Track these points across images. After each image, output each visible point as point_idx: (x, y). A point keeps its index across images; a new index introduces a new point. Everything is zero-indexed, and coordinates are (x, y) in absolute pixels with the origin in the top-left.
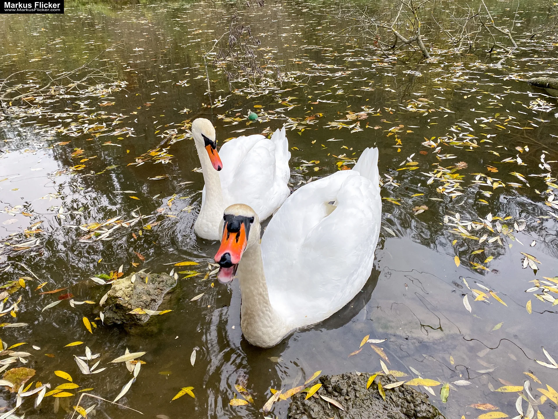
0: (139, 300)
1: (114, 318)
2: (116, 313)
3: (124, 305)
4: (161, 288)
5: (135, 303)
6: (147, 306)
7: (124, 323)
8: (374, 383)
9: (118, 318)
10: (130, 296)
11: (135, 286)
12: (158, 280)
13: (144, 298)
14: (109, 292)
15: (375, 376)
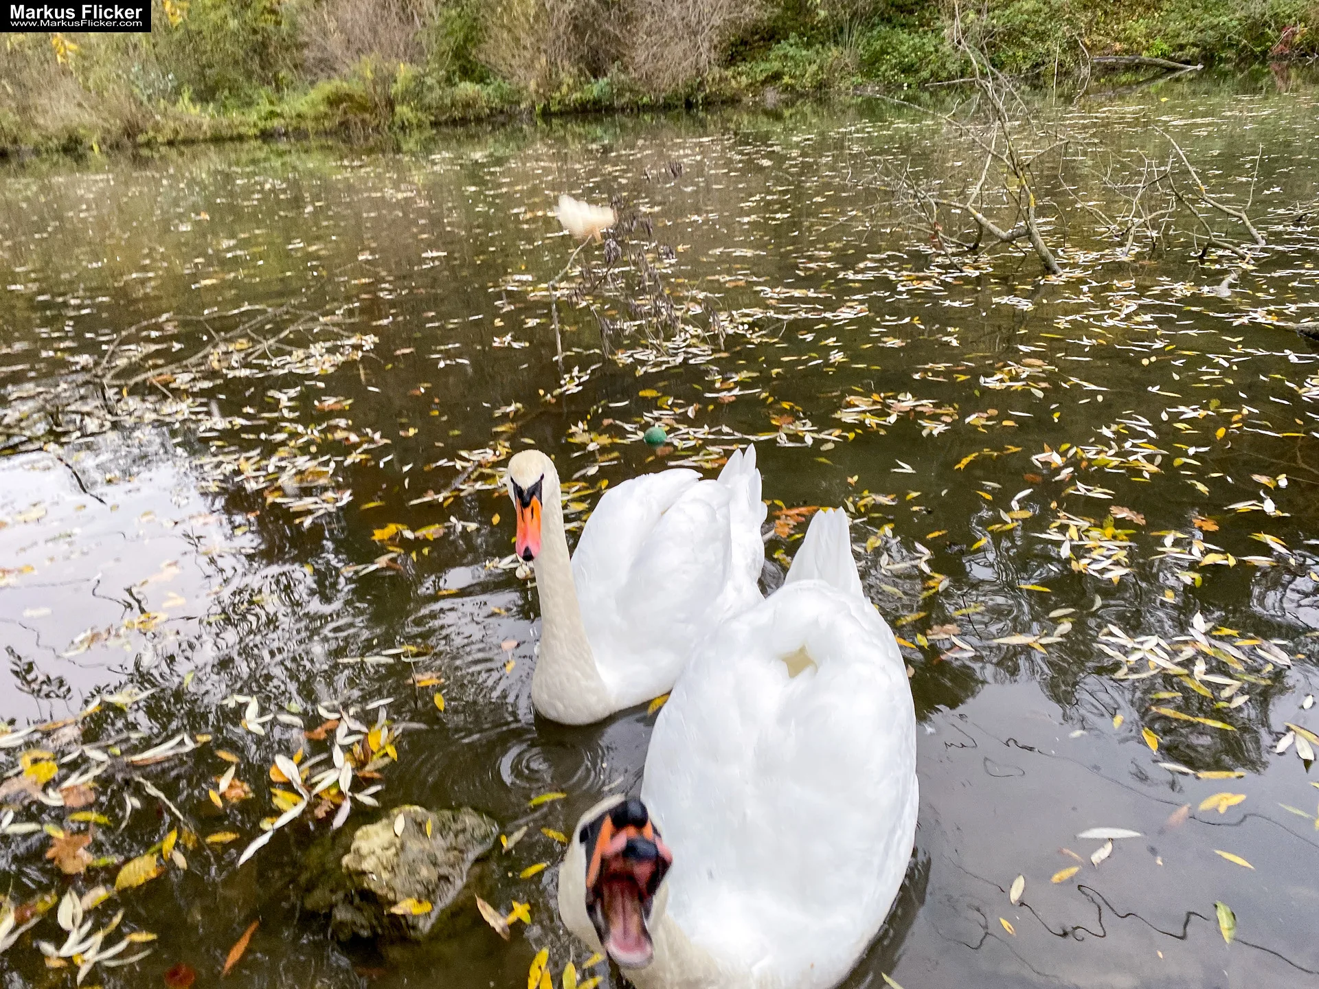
2: (359, 909)
3: (379, 892)
4: (461, 847)
5: (403, 886)
6: (430, 893)
7: (376, 934)
10: (392, 869)
11: (403, 844)
12: (454, 826)
13: (424, 873)
14: (346, 860)
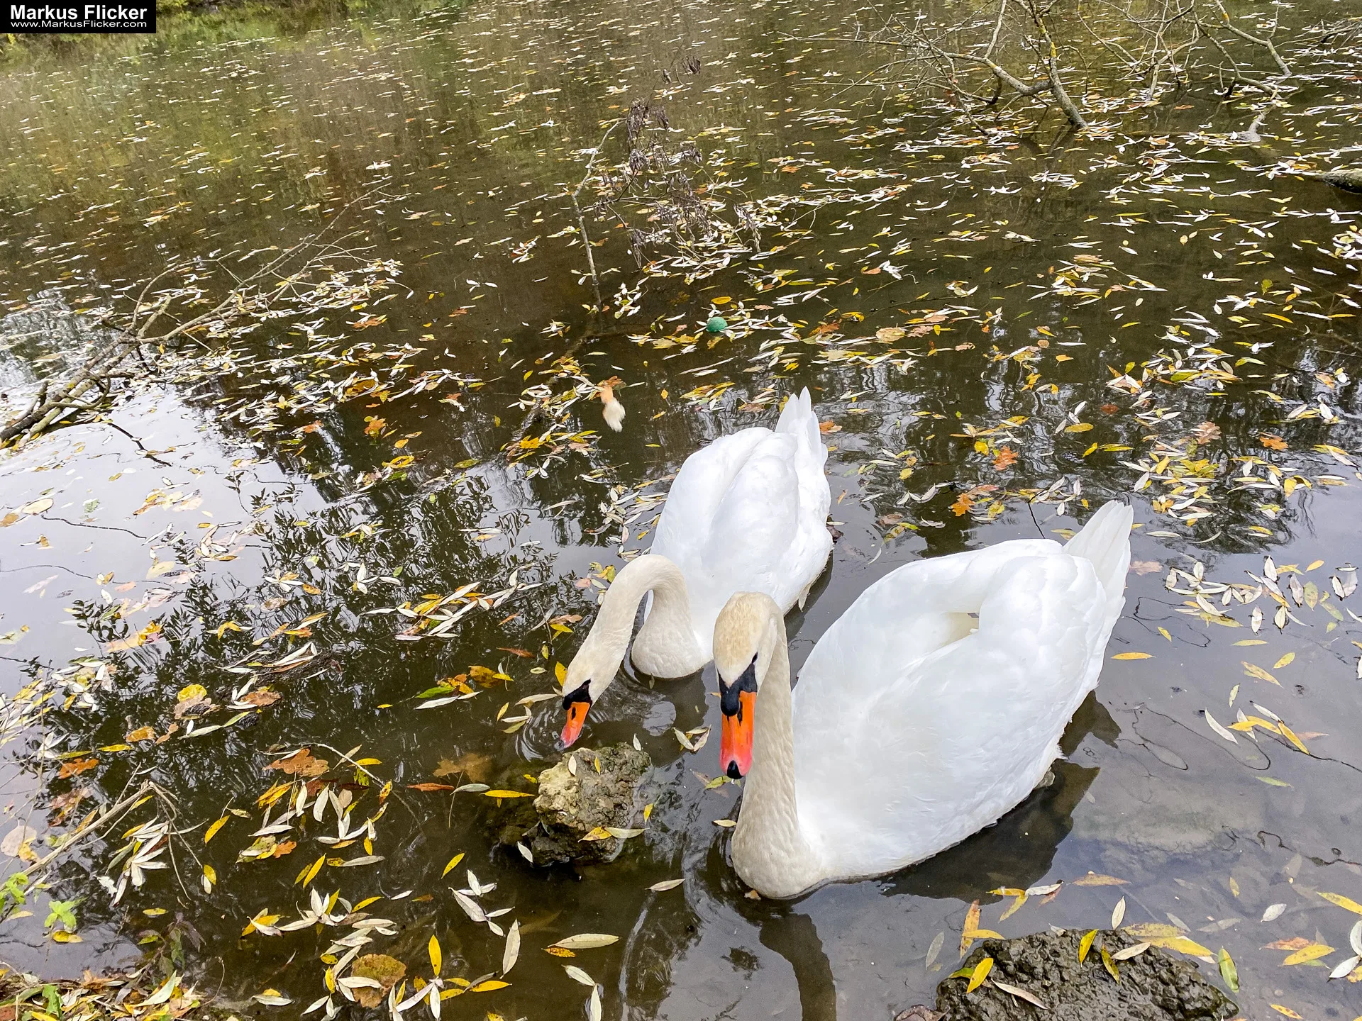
0: (594, 811)
1: (553, 852)
4: (626, 778)
5: (589, 817)
6: (610, 821)
8: (1092, 950)
9: (558, 850)
10: (577, 804)
11: (580, 782)
12: (617, 761)
13: (602, 804)
14: (537, 802)
15: (1090, 935)
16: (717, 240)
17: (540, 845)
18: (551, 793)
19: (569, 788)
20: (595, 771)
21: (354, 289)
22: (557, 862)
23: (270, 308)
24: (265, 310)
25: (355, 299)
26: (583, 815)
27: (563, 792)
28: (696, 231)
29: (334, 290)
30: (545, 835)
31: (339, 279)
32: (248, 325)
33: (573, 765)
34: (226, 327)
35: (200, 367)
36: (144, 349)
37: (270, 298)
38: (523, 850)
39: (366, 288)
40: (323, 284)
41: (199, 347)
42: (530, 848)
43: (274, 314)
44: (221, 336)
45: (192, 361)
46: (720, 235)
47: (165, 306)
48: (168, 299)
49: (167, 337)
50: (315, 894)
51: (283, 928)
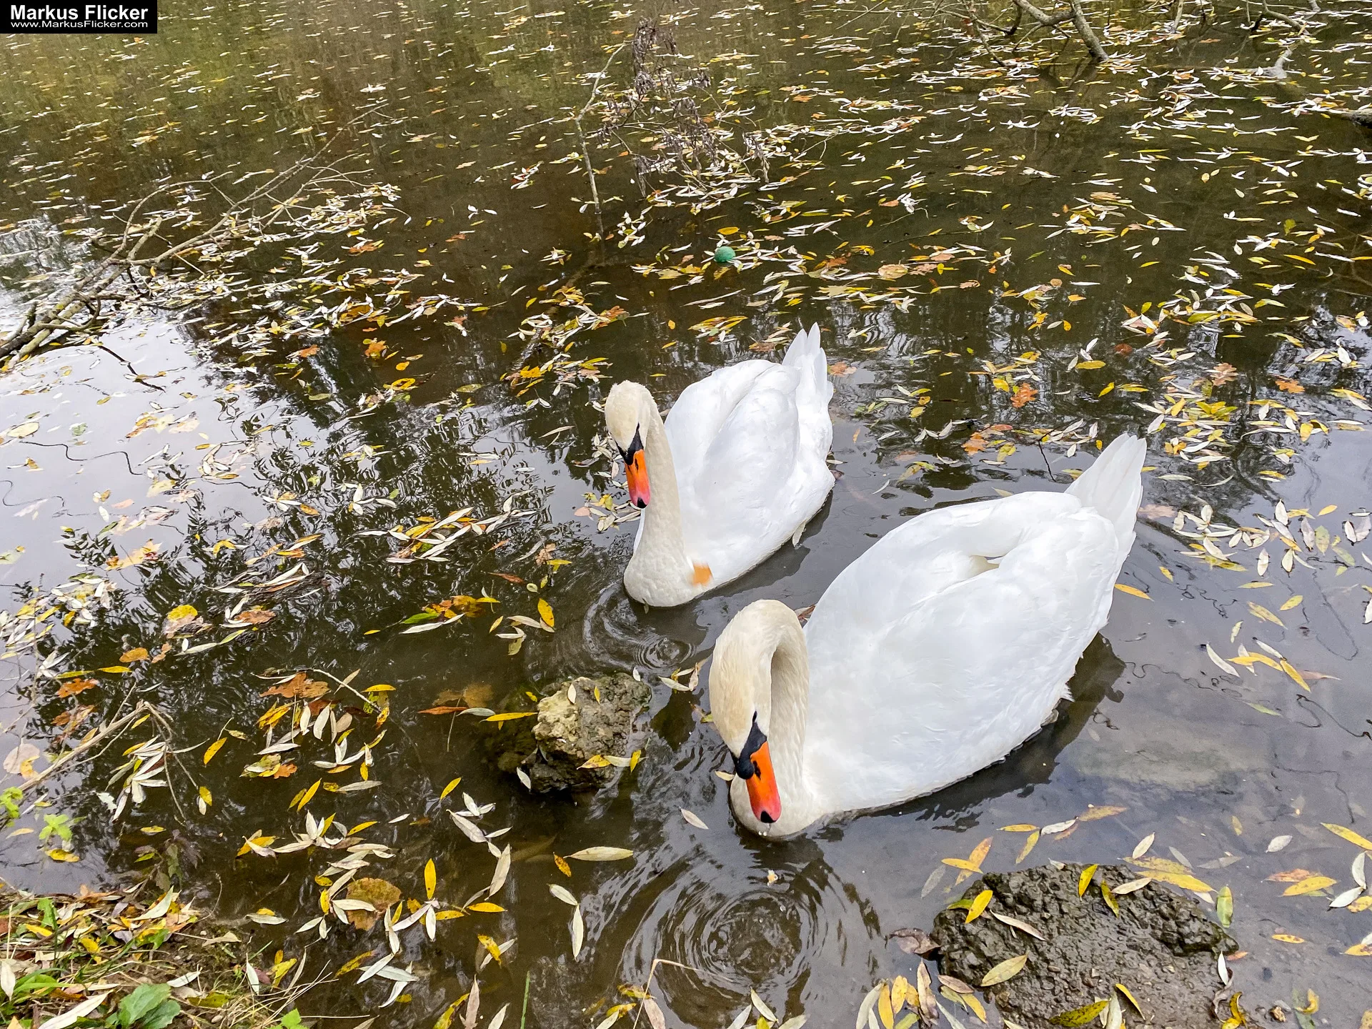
0: (594, 739)
1: (551, 778)
2: (553, 767)
3: (570, 752)
4: (625, 707)
6: (609, 749)
7: (569, 785)
8: (1092, 884)
9: (556, 777)
10: (576, 732)
11: (579, 711)
12: (617, 690)
13: (602, 732)
14: (536, 729)
15: (1091, 869)
16: (725, 169)
17: (539, 772)
18: (551, 720)
19: (568, 716)
20: (595, 700)
21: (350, 213)
22: (554, 790)
23: (266, 231)
24: (259, 234)
25: (351, 225)
26: (582, 743)
27: (563, 719)
28: (703, 160)
29: (330, 214)
30: (544, 762)
31: (335, 203)
32: (241, 248)
33: (572, 693)
34: (219, 251)
35: (192, 291)
36: (135, 270)
37: (264, 222)
38: (522, 776)
39: (363, 214)
40: (319, 208)
41: (192, 270)
42: (528, 774)
43: (268, 238)
44: (214, 259)
45: (184, 285)
46: (727, 165)
47: (155, 227)
48: (159, 220)
49: (158, 259)
50: (310, 818)
51: (278, 850)
